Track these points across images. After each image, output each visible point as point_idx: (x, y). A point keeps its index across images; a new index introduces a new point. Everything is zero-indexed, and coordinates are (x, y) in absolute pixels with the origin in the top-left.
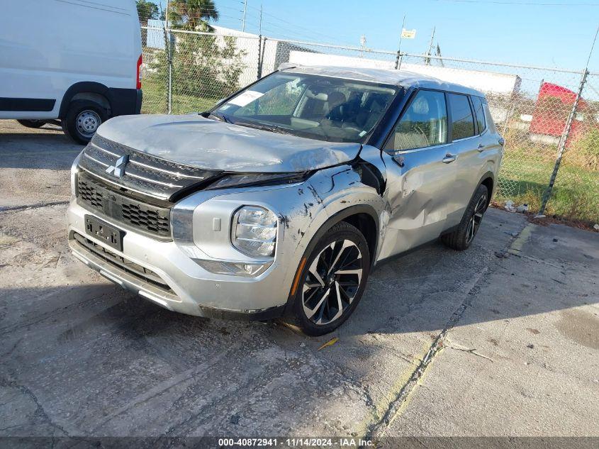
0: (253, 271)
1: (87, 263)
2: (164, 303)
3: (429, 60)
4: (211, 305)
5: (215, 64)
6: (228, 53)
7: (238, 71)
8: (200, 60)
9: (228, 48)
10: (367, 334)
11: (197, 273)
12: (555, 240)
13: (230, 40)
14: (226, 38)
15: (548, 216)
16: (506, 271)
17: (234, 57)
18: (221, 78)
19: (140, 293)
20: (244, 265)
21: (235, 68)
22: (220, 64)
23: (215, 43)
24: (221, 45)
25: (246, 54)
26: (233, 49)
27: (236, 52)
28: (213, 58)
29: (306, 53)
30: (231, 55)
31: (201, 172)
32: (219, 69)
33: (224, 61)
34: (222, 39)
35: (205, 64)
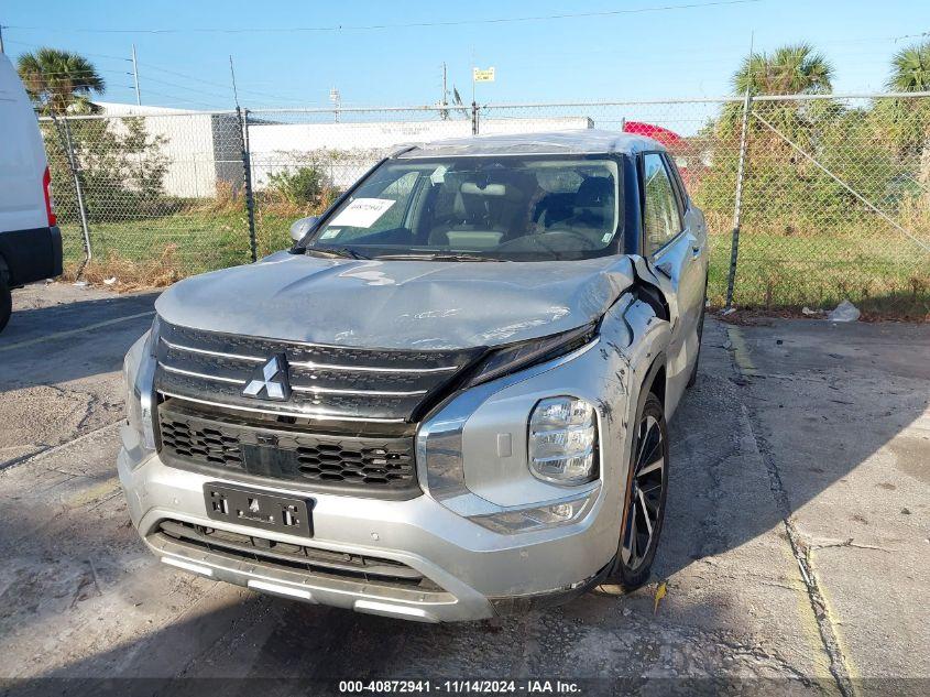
0: (575, 513)
1: (209, 572)
2: (419, 613)
3: (446, 112)
4: (511, 593)
5: (117, 165)
6: (136, 143)
7: (159, 172)
8: (87, 161)
9: (132, 135)
10: (696, 562)
11: (480, 541)
12: (779, 342)
13: (135, 124)
14: (125, 120)
15: (740, 309)
16: (769, 404)
17: (147, 149)
18: (131, 186)
19: (360, 604)
20: (552, 507)
21: (153, 166)
22: (124, 163)
23: (109, 130)
24: (121, 131)
25: (166, 141)
26: (144, 136)
27: (148, 141)
28: (110, 155)
29: (269, 127)
30: (142, 147)
31: (449, 357)
32: (125, 171)
33: (130, 157)
34: (119, 122)
35: (96, 167)
